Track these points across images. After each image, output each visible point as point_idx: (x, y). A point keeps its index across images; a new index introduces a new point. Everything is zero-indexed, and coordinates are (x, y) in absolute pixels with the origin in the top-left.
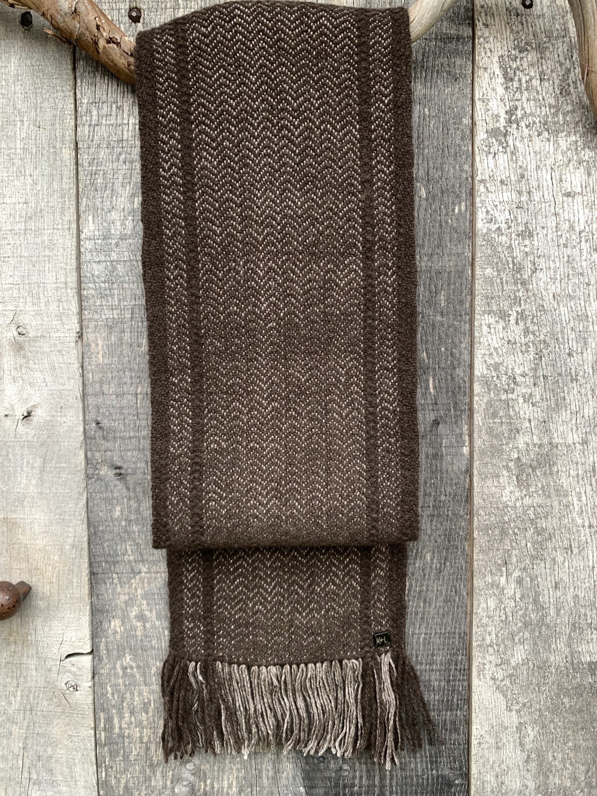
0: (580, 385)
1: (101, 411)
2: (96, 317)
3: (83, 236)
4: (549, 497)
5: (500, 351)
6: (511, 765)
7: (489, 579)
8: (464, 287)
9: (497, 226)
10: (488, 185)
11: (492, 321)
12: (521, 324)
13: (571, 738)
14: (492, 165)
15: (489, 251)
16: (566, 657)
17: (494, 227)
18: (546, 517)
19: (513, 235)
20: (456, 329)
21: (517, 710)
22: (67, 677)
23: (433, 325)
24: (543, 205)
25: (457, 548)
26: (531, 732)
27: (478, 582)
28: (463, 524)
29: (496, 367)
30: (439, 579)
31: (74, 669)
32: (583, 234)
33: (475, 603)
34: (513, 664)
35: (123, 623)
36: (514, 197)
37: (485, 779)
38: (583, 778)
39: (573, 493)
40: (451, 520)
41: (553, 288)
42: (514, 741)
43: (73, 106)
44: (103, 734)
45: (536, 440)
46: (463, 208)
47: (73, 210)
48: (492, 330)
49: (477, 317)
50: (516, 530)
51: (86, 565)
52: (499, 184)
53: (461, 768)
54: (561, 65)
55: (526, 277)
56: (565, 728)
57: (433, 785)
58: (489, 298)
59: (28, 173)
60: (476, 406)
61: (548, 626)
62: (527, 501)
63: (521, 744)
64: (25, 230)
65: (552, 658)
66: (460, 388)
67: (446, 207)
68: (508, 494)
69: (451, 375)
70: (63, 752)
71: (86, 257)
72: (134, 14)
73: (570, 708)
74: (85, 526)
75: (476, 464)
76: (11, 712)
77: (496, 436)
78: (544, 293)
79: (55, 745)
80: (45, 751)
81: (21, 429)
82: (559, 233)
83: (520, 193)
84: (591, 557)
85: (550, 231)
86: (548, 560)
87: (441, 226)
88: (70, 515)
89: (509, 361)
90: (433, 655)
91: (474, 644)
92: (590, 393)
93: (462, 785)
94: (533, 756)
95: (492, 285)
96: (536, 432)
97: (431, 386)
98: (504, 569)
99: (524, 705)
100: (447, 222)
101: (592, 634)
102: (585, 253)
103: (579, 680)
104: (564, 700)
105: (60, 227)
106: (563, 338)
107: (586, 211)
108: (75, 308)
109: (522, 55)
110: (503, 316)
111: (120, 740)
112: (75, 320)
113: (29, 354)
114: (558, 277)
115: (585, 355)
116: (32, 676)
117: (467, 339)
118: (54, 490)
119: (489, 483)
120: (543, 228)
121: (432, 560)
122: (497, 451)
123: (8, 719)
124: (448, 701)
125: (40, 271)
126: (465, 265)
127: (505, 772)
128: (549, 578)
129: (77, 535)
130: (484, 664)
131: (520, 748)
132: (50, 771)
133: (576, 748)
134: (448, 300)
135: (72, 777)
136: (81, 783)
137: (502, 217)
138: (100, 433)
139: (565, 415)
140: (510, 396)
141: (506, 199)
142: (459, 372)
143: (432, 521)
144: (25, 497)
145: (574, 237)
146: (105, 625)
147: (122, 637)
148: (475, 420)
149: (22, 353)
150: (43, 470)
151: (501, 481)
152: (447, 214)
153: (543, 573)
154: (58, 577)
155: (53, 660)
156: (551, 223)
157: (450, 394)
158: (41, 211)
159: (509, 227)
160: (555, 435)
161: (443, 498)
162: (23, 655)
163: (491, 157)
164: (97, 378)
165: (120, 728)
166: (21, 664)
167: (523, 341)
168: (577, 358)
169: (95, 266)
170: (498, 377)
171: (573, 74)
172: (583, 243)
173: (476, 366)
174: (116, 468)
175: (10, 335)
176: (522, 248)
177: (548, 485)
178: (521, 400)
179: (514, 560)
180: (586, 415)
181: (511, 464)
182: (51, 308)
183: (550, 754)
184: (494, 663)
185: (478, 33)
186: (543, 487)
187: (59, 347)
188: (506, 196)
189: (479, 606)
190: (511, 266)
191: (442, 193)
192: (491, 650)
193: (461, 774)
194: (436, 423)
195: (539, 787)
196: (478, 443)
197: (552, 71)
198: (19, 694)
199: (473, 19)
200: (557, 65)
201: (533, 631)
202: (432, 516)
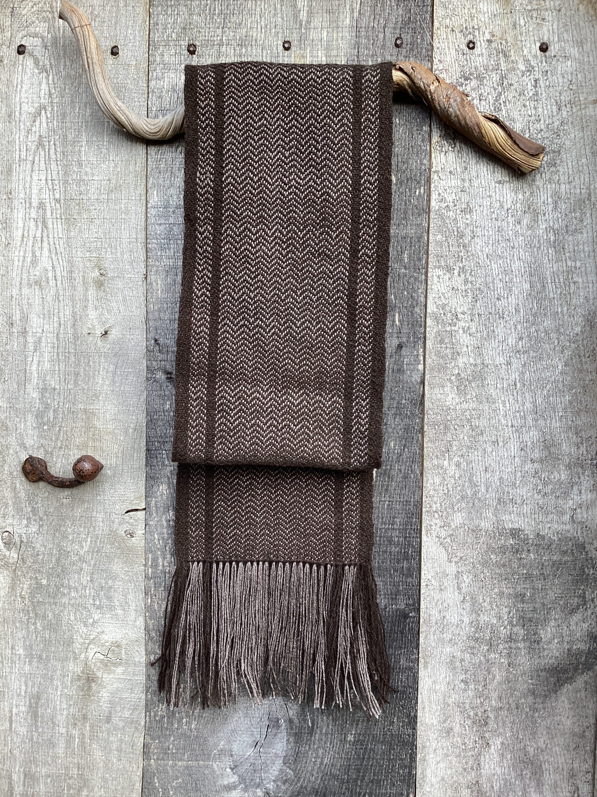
0: (506, 322)
1: (159, 332)
2: (157, 264)
3: (149, 205)
4: (481, 403)
5: (446, 295)
6: (451, 604)
7: (435, 462)
8: (421, 248)
9: (446, 204)
10: (440, 175)
11: (441, 273)
12: (463, 275)
13: (497, 586)
14: (443, 161)
15: (440, 223)
16: (493, 524)
17: (444, 205)
18: (479, 418)
19: (458, 211)
20: (416, 279)
21: (455, 562)
22: (126, 527)
23: (399, 275)
24: (481, 189)
25: (413, 438)
26: (467, 579)
27: (427, 464)
28: (417, 420)
29: (444, 306)
30: (399, 461)
31: (131, 521)
32: (510, 211)
33: (425, 479)
34: (453, 527)
35: (169, 487)
36: (459, 183)
37: (431, 613)
38: (506, 618)
39: (500, 401)
40: (409, 417)
41: (487, 250)
42: (454, 586)
43: (146, 112)
44: (150, 570)
45: (472, 361)
46: (422, 191)
47: (143, 186)
48: (441, 280)
49: (430, 270)
50: (456, 427)
51: (145, 443)
52: (448, 174)
53: (414, 605)
54: (495, 89)
55: (467, 242)
56: (492, 578)
57: (393, 617)
58: (439, 257)
59: (111, 159)
60: (427, 335)
61: (479, 499)
62: (465, 406)
63: (459, 588)
64: (108, 199)
65: (483, 524)
66: (417, 322)
67: (410, 190)
68: (451, 399)
69: (411, 312)
70: (120, 583)
71: (152, 220)
72: (191, 49)
73: (496, 563)
74: (145, 415)
75: (427, 377)
76: (82, 553)
77: (442, 357)
78: (480, 253)
79: (114, 578)
80: (106, 583)
81: (100, 343)
82: (492, 210)
83: (463, 180)
84: (512, 449)
85: (485, 208)
86: (480, 450)
87: (406, 204)
88: (133, 407)
89: (453, 303)
90: (394, 518)
91: (424, 510)
92: (513, 327)
93: (414, 617)
94: (468, 598)
95: (441, 247)
96: (472, 355)
97: (397, 319)
98: (447, 455)
99: (461, 558)
100: (410, 201)
101: (513, 507)
102: (511, 225)
103: (503, 541)
104: (492, 556)
105: (133, 198)
106: (494, 287)
107: (513, 194)
108: (143, 257)
109: (466, 82)
110: (450, 270)
111: (163, 575)
112: (143, 265)
113: (108, 290)
114: (491, 242)
115: (510, 299)
116: (99, 526)
117: (423, 286)
118: (122, 388)
119: (437, 391)
120: (480, 206)
121: (394, 447)
122: (442, 368)
123: (80, 559)
124: (404, 552)
125: (117, 229)
126: (423, 233)
127: (447, 608)
128: (480, 463)
129: (139, 421)
130: (431, 525)
131: (458, 591)
132: (110, 598)
133: (501, 594)
134: (409, 257)
135: (126, 603)
136: (133, 607)
137: (450, 198)
138: (157, 348)
139: (494, 344)
140: (453, 328)
141: (453, 185)
142: (417, 310)
143: (395, 418)
144: (100, 393)
145: (503, 213)
146: (155, 488)
147: (167, 498)
148: (427, 345)
149: (102, 288)
150: (114, 373)
151: (445, 390)
152: (410, 196)
153: (476, 460)
154: (123, 452)
155: (116, 514)
156: (486, 202)
157: (410, 326)
158: (120, 186)
159: (455, 205)
160: (487, 358)
161: (404, 401)
162: (93, 511)
163: (443, 154)
164: (156, 307)
165: (163, 566)
166: (91, 517)
167: (463, 288)
168: (504, 302)
169: (157, 227)
170: (444, 314)
171: (503, 96)
172: (509, 218)
173: (428, 305)
174: (168, 374)
175: (94, 275)
176: (465, 221)
177: (481, 394)
178: (461, 331)
179: (455, 448)
180: (510, 343)
181: (453, 378)
182: (125, 256)
183: (481, 598)
184: (439, 525)
185: (435, 67)
186: (476, 396)
187: (130, 285)
188: (453, 183)
189: (427, 481)
190: (456, 233)
191: (408, 180)
192: (436, 515)
193: (414, 609)
194: (400, 347)
195: (472, 622)
196: (429, 361)
197: (488, 94)
198: (89, 540)
199: (432, 57)
200: (492, 90)
201: (468, 502)
202: (396, 414)
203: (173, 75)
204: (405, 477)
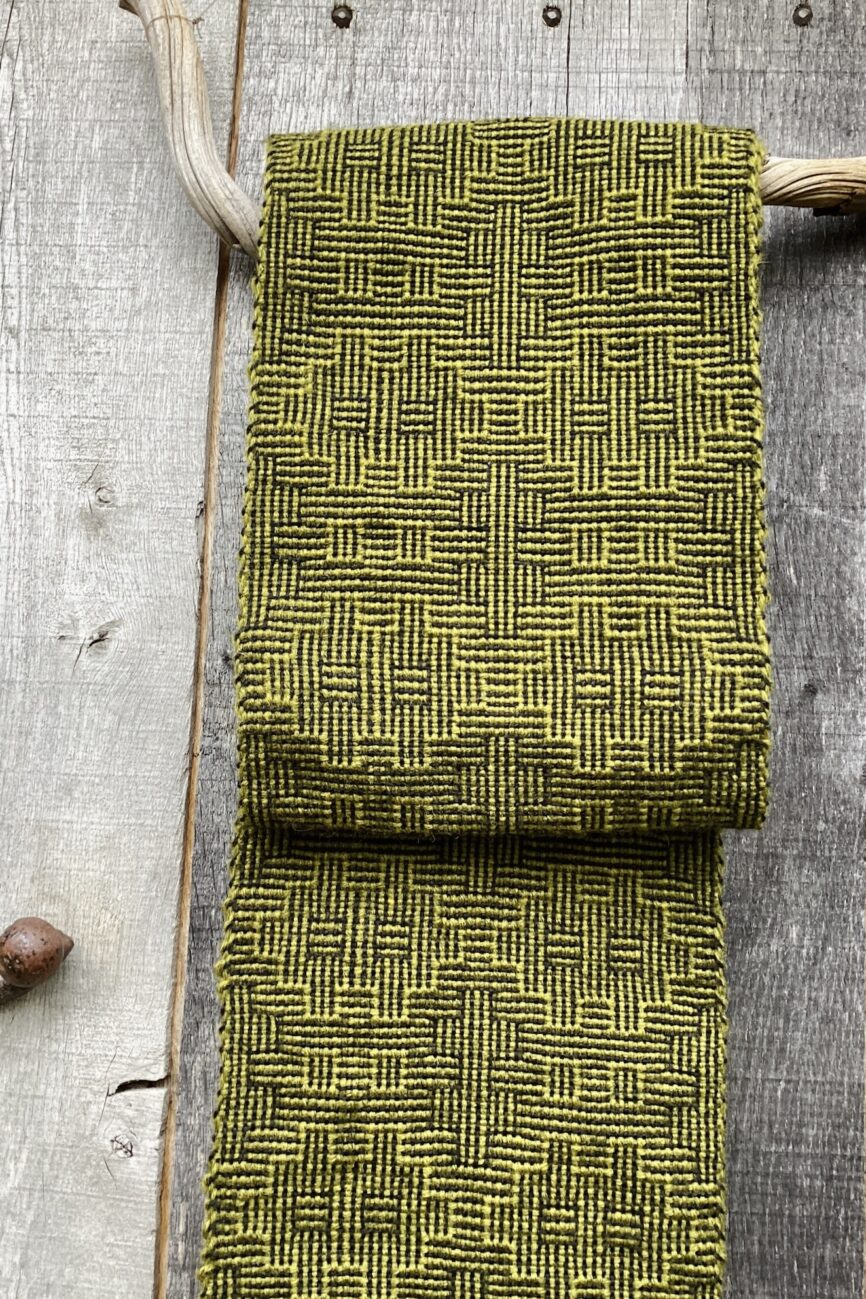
22: (116, 1128)
23: (807, 522)
25: (845, 920)
30: (812, 978)
31: (130, 1113)
40: (836, 867)
43: (226, 144)
47: (211, 304)
64: (128, 331)
66: (852, 632)
67: (831, 331)
69: (837, 608)
70: (93, 1277)
72: (341, 16)
74: (179, 839)
79: (80, 1261)
81: (86, 661)
88: (154, 818)
90: (800, 1125)
100: (832, 355)
105: (186, 329)
108: (198, 462)
112: (197, 481)
113: (114, 535)
116: (51, 1122)
121: (801, 939)
124: (827, 1218)
125: (145, 399)
129: (165, 855)
134: (833, 482)
142: (852, 603)
143: (800, 867)
144: (78, 783)
149: (101, 531)
150: (114, 735)
154: (120, 932)
155: (93, 1093)
157: (835, 641)
158: (157, 303)
161: (821, 826)
162: (38, 1081)
166: (34, 1097)
175: (84, 501)
182: (159, 460)
187: (166, 526)
194: (811, 690)
198: (24, 1157)
202: (801, 857)
203: (297, 69)
204: (827, 1020)
